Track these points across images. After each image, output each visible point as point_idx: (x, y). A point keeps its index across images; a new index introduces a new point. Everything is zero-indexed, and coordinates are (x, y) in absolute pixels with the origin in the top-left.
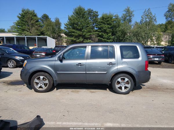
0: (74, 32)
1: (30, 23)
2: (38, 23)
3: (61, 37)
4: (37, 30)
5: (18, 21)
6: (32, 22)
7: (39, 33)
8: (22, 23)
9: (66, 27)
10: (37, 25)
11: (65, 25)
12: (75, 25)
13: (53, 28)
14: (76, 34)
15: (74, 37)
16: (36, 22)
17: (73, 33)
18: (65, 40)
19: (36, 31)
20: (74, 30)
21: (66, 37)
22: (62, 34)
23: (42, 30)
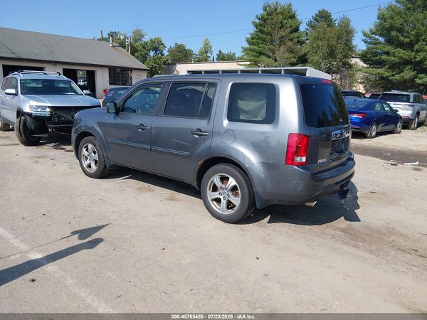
0: (387, 53)
1: (276, 37)
2: (296, 34)
3: (351, 66)
4: (291, 51)
5: (252, 34)
6: (282, 33)
7: (294, 60)
8: (260, 38)
9: (368, 40)
10: (291, 40)
11: (365, 35)
12: (393, 33)
13: (329, 46)
14: (393, 58)
15: (387, 66)
16: (291, 33)
17: (384, 57)
18: (359, 76)
19: (287, 55)
20: (389, 48)
21: (363, 67)
22: (353, 61)
23: (302, 53)
